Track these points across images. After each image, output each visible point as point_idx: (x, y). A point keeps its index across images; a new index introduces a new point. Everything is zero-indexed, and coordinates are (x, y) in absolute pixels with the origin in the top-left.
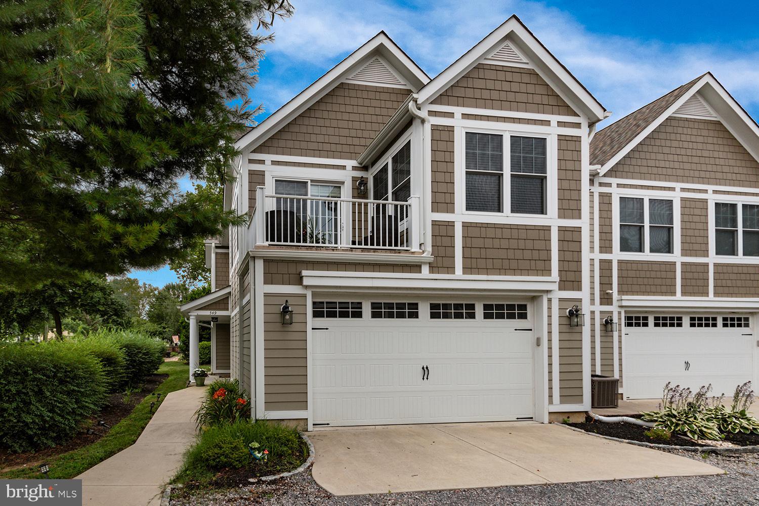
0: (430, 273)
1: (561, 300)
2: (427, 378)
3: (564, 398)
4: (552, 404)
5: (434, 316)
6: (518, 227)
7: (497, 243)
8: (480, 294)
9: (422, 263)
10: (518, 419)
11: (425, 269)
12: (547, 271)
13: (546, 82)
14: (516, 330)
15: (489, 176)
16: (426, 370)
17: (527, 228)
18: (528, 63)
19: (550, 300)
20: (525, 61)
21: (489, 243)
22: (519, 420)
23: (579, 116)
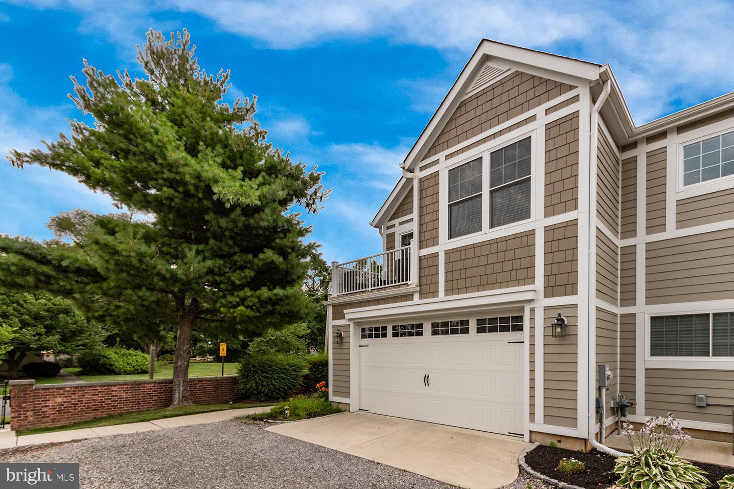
0: (420, 299)
1: (546, 309)
2: (428, 385)
3: (549, 418)
4: (534, 422)
5: (435, 333)
6: (497, 241)
7: (475, 262)
8: (472, 311)
9: (413, 292)
10: (510, 433)
11: (416, 297)
12: (531, 279)
13: (531, 75)
14: (509, 343)
15: (470, 201)
16: (426, 378)
17: (506, 239)
18: (510, 69)
19: (532, 310)
20: (505, 70)
21: (468, 263)
22: (511, 435)
23: (578, 87)
